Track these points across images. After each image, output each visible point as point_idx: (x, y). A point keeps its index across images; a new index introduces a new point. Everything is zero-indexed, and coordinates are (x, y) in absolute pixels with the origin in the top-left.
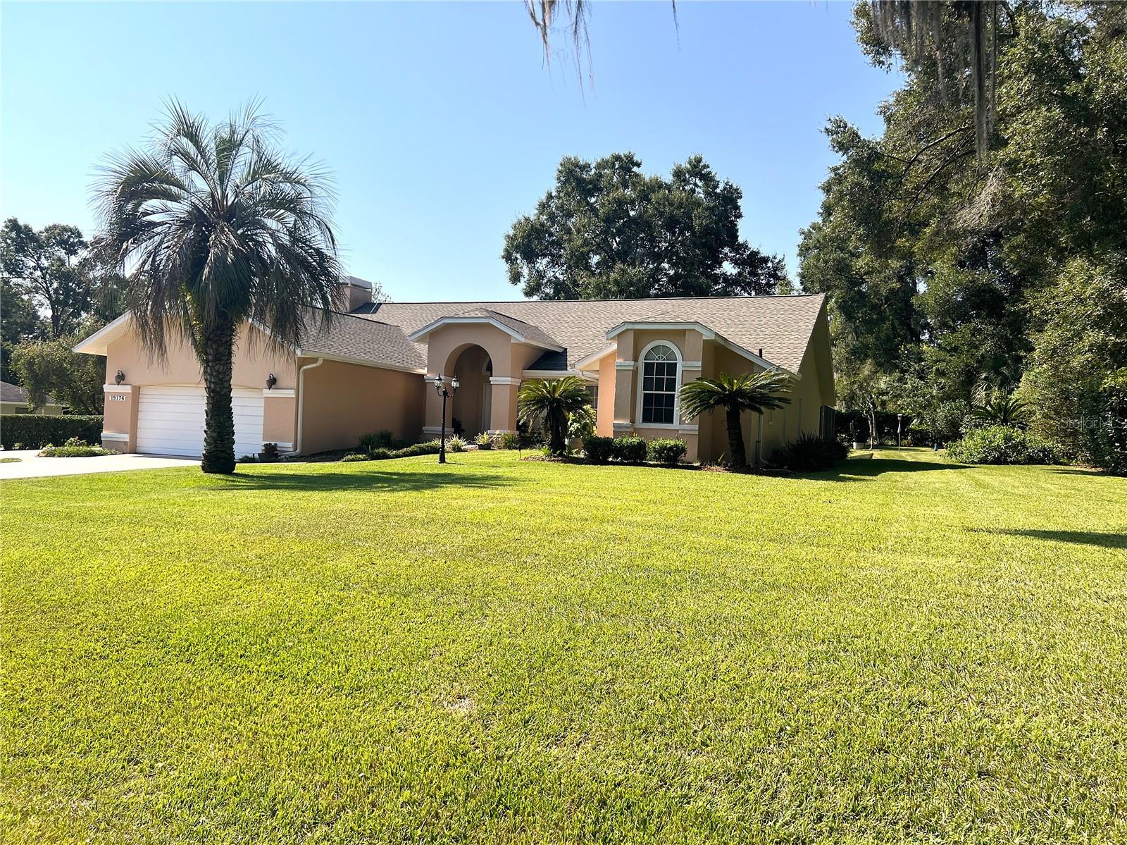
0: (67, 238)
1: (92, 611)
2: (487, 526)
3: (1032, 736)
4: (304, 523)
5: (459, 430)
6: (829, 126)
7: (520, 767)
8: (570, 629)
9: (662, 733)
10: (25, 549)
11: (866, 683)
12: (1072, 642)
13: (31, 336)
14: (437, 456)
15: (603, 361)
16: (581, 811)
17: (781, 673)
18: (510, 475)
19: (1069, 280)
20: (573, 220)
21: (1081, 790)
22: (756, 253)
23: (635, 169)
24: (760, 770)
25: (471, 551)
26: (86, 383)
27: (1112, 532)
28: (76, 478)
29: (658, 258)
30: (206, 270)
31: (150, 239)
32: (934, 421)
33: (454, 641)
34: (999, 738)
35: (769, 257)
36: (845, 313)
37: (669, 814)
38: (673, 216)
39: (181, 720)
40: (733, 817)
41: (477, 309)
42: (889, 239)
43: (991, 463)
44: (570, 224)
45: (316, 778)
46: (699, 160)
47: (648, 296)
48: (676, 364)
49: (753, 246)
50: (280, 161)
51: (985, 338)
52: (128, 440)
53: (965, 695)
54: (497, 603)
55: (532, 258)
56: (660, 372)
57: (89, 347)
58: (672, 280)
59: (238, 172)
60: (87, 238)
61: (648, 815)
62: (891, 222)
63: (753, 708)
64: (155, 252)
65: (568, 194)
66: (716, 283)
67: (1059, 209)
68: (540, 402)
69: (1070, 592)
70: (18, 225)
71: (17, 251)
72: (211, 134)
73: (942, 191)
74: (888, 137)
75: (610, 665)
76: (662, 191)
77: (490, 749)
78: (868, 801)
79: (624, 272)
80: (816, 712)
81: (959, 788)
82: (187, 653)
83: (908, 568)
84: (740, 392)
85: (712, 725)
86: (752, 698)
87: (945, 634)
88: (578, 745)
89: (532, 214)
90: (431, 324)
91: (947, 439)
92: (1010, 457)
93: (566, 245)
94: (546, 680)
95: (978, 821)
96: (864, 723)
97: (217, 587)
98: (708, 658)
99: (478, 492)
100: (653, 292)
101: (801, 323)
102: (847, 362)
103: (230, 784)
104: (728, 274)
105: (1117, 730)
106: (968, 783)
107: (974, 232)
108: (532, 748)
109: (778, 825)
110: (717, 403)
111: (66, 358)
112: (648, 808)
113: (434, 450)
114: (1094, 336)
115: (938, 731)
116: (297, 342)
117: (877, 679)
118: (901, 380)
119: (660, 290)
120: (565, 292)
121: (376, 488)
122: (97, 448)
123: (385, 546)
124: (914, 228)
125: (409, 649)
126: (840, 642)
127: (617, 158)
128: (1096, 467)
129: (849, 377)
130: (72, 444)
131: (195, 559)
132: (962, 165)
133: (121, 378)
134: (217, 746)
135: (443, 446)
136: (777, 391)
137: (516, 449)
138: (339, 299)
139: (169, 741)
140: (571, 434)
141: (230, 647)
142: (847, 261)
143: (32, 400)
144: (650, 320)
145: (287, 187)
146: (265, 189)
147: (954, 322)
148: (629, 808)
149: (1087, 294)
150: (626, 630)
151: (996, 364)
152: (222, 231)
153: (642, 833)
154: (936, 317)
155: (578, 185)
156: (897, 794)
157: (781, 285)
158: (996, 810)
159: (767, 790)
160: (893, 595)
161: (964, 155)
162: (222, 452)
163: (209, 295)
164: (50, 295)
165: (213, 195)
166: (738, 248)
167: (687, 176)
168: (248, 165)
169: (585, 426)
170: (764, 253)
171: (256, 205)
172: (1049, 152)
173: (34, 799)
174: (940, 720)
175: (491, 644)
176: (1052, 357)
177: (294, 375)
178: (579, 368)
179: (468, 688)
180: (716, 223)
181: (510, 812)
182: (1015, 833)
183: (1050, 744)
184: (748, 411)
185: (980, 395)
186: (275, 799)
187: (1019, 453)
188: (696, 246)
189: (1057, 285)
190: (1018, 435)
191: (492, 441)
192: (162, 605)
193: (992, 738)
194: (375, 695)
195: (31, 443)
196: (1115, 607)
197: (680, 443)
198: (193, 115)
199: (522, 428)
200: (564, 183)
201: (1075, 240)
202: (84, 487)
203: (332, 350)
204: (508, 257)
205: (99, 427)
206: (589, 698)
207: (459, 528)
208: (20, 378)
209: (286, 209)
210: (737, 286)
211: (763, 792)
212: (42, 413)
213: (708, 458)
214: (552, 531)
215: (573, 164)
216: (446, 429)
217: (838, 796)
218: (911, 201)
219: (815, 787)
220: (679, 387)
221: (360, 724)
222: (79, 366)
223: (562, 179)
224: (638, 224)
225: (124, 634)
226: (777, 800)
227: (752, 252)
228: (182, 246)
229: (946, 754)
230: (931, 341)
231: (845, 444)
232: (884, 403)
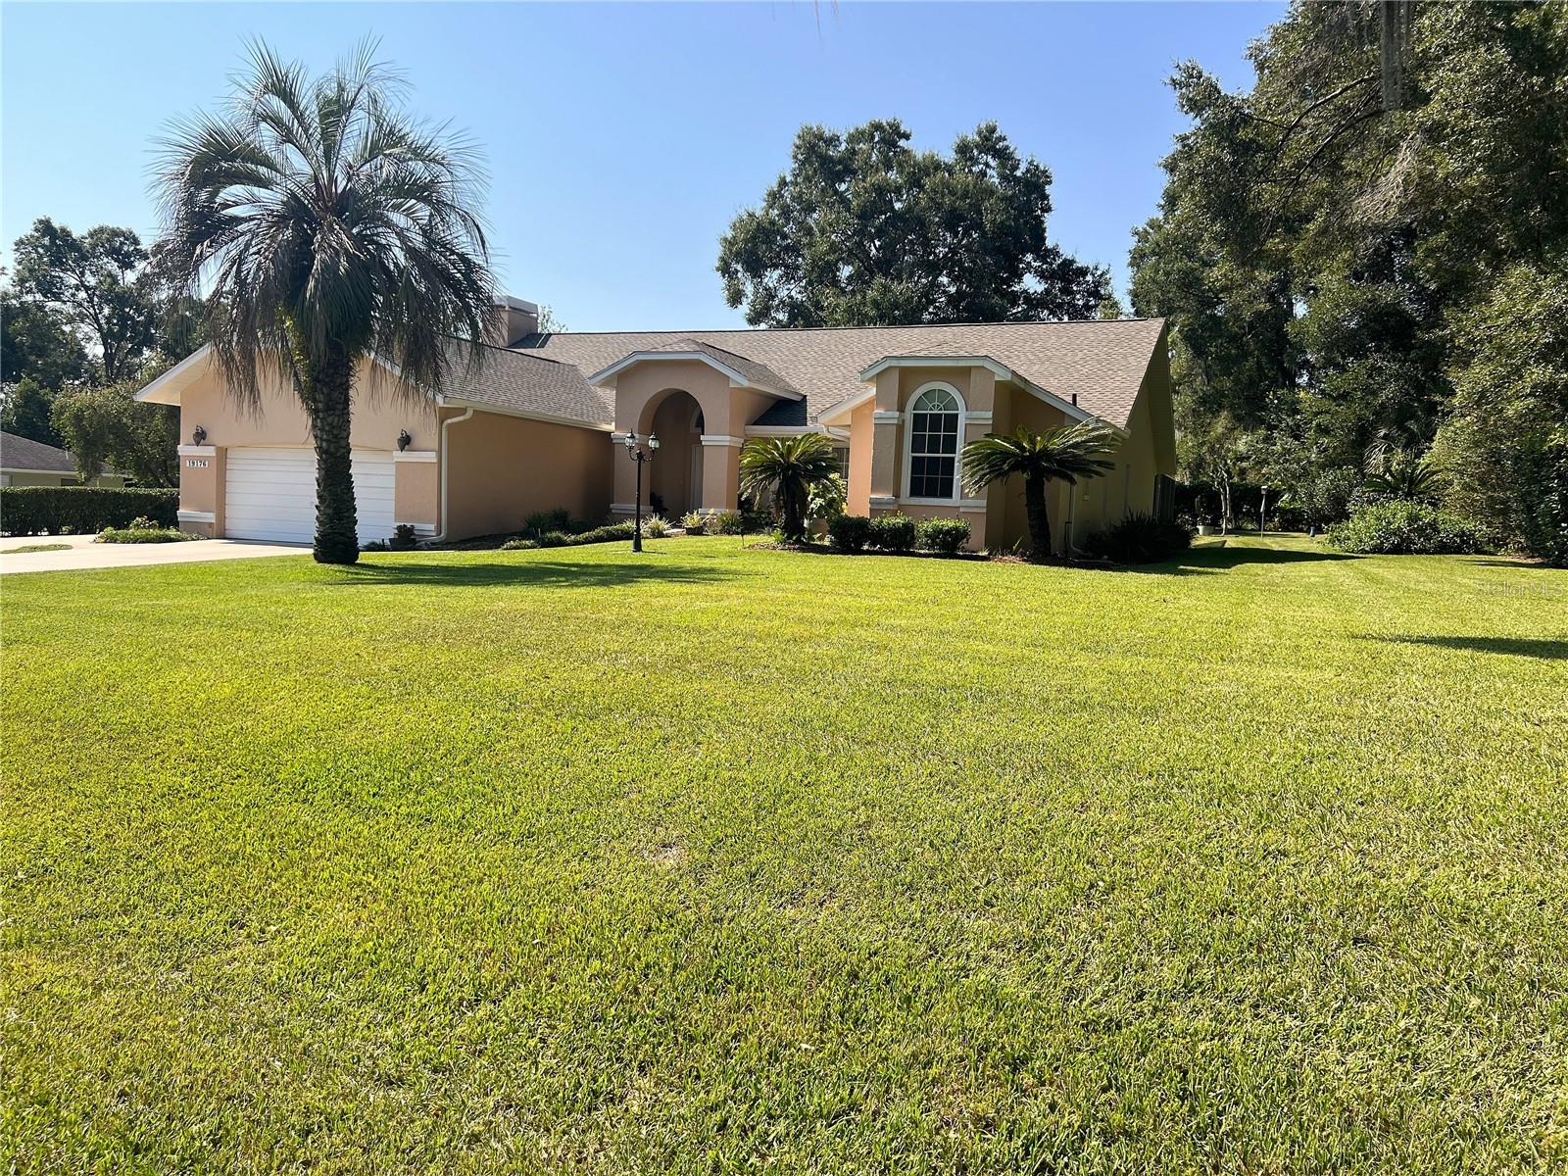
0: (118, 246)
1: (175, 737)
2: (699, 631)
3: (1428, 893)
4: (453, 626)
5: (659, 508)
6: (1177, 77)
7: (745, 931)
8: (811, 759)
9: (933, 890)
10: (84, 659)
11: (1206, 827)
12: (1488, 776)
13: (77, 382)
14: (631, 543)
15: (856, 412)
16: (825, 986)
17: (1094, 814)
18: (729, 567)
19: (1508, 295)
20: (815, 216)
21: (1491, 962)
22: (1070, 263)
23: (902, 143)
24: (1063, 937)
25: (678, 662)
26: (154, 445)
27: (1549, 639)
28: (146, 569)
29: (934, 269)
30: (312, 284)
31: (232, 241)
32: (1311, 496)
33: (656, 775)
34: (1384, 896)
35: (1088, 268)
36: (1193, 347)
37: (942, 990)
38: (956, 209)
39: (299, 873)
40: (1025, 994)
41: (682, 341)
42: (1256, 241)
43: (1387, 553)
44: (810, 221)
45: (477, 945)
46: (992, 130)
47: (920, 322)
48: (957, 415)
49: (1066, 252)
50: (407, 130)
51: (1387, 380)
52: (213, 521)
53: (1339, 842)
54: (713, 727)
55: (758, 270)
56: (935, 426)
57: (157, 393)
58: (953, 300)
59: (350, 148)
60: (146, 245)
61: (913, 991)
62: (1257, 215)
63: (1055, 859)
64: (239, 260)
65: (808, 179)
66: (1014, 304)
67: (1496, 196)
68: (770, 468)
69: (1488, 714)
70: (52, 228)
71: (52, 264)
72: (311, 91)
73: (1334, 169)
74: (1260, 91)
75: (864, 804)
76: (939, 175)
77: (706, 909)
78: (1206, 974)
79: (886, 289)
80: (1139, 864)
81: (1328, 959)
82: (302, 792)
83: (1268, 684)
84: (1045, 454)
85: (1000, 880)
86: (1053, 846)
87: (1315, 766)
88: (821, 904)
89: (759, 207)
90: (618, 363)
91: (1328, 520)
92: (1415, 544)
93: (805, 251)
94: (779, 824)
95: (1351, 1000)
96: (1202, 877)
97: (339, 708)
98: (994, 796)
99: (686, 588)
100: (926, 316)
101: (1131, 359)
102: (1193, 416)
103: (366, 952)
104: (1031, 291)
105: (1543, 886)
106: (1341, 951)
107: (1377, 230)
108: (760, 907)
109: (1085, 1004)
110: (1013, 468)
111: (125, 410)
112: (914, 982)
113: (625, 536)
114: (1538, 373)
115: (1302, 887)
116: (438, 386)
117: (1222, 823)
118: (1268, 440)
119: (936, 314)
120: (803, 317)
121: (549, 582)
122: (172, 532)
123: (563, 656)
124: (1292, 223)
125: (597, 785)
126: (1173, 776)
127: (878, 127)
128: (1533, 557)
129: (1196, 436)
130: (139, 525)
131: (309, 671)
132: (1363, 133)
133: (200, 437)
134: (347, 905)
135: (638, 529)
136: (1095, 451)
137: (738, 534)
138: (494, 325)
139: (284, 900)
140: (812, 514)
141: (359, 783)
142: (1197, 273)
143: (83, 467)
144: (922, 354)
145: (417, 167)
146: (388, 169)
147: (1344, 358)
148: (888, 982)
149: (1533, 312)
150: (885, 761)
151: (1400, 416)
152: (332, 230)
153: (905, 1014)
154: (1319, 351)
155: (822, 165)
156: (1243, 964)
157: (1104, 306)
158: (1376, 986)
159: (1070, 961)
160: (1247, 716)
161: (1366, 117)
162: (342, 534)
163: (316, 318)
164: (99, 325)
165: (316, 179)
166: (1045, 254)
167: (975, 152)
168: (363, 135)
169: (831, 503)
170: (1080, 263)
171: (377, 191)
172: (1487, 110)
173: (110, 970)
174: (1305, 874)
175: (706, 779)
176: (1478, 404)
177: (435, 431)
178: (823, 423)
179: (675, 834)
180: (1016, 219)
181: (733, 988)
182: (1400, 1014)
183: (1451, 903)
184: (1055, 479)
185: (1376, 459)
186: (423, 971)
187: (1428, 538)
188: (986, 252)
189: (1492, 301)
190: (1427, 514)
191: (705, 524)
192: (267, 729)
193: (1374, 897)
194: (553, 843)
195: (84, 526)
196: (1550, 732)
197: (961, 524)
198: (285, 62)
199: (744, 505)
200: (803, 164)
201: (1519, 238)
202: (157, 580)
203: (486, 397)
204: (725, 269)
205: (174, 503)
206: (836, 845)
207: (660, 634)
208: (65, 438)
209: (418, 199)
210: (1043, 308)
211: (1065, 963)
212: (97, 486)
213: (1000, 544)
214: (786, 637)
215: (815, 136)
216: (641, 507)
217: (1165, 969)
218: (1288, 185)
219: (1135, 957)
220: (961, 447)
221: (533, 880)
222: (144, 421)
223: (800, 157)
224: (905, 221)
225: (219, 767)
226: (1084, 974)
227: (1065, 260)
228: (276, 250)
229: (1311, 915)
230: (1310, 385)
231: (1188, 527)
232: (1243, 472)
